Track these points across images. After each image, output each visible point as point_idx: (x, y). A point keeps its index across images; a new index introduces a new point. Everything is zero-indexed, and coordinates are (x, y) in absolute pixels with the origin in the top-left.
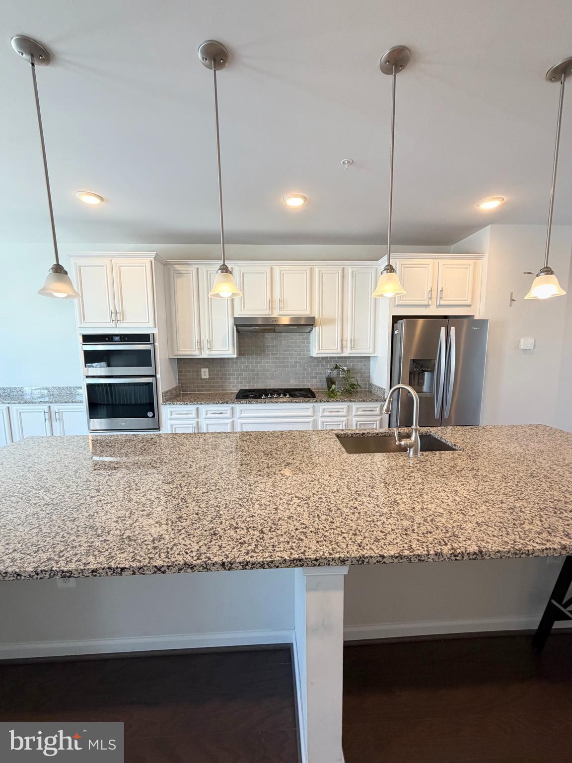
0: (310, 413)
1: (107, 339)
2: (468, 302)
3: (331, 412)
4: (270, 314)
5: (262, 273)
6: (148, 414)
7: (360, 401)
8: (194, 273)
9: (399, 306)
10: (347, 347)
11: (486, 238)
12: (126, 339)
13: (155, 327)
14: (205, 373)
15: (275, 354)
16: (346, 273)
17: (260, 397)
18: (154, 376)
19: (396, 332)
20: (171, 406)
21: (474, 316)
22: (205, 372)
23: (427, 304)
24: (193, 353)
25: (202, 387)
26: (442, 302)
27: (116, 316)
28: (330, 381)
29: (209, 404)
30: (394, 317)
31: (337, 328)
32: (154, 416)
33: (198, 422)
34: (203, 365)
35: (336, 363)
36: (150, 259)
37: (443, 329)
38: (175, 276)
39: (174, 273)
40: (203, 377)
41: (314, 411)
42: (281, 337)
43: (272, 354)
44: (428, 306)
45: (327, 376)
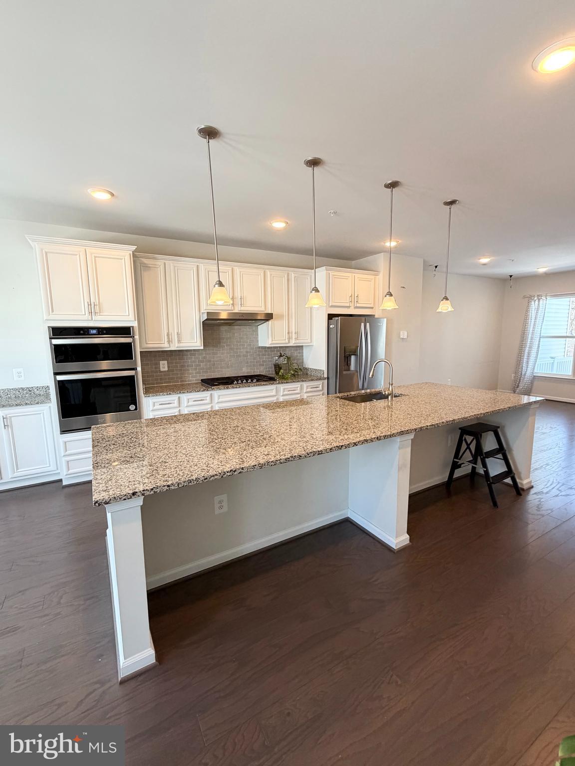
0: (274, 393)
1: (82, 332)
2: (371, 306)
3: (289, 391)
4: (233, 309)
5: (225, 272)
6: (130, 407)
7: (309, 380)
8: (162, 267)
9: (332, 306)
10: (292, 338)
11: (381, 261)
12: (105, 332)
13: (135, 320)
14: (164, 366)
15: (229, 345)
16: (290, 277)
17: (232, 383)
18: (135, 369)
19: (331, 326)
20: (154, 397)
21: (374, 315)
22: (164, 364)
23: (348, 305)
24: (162, 345)
25: (161, 379)
26: (358, 305)
27: (93, 308)
28: (278, 367)
29: (191, 392)
30: (329, 315)
31: (285, 322)
32: (136, 409)
33: (180, 410)
34: (161, 358)
35: (280, 351)
36: (130, 252)
37: (363, 324)
38: (142, 269)
39: (140, 265)
40: (162, 369)
41: (277, 392)
42: (234, 329)
43: (227, 345)
44: (349, 307)
45: (274, 362)
